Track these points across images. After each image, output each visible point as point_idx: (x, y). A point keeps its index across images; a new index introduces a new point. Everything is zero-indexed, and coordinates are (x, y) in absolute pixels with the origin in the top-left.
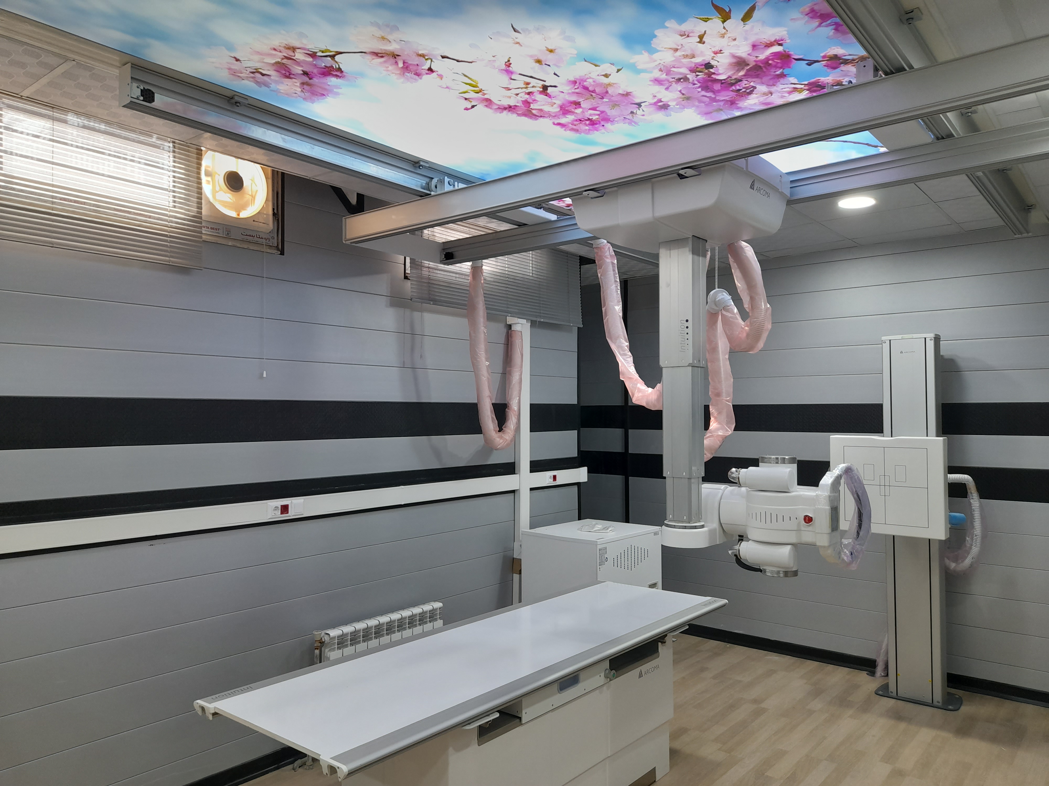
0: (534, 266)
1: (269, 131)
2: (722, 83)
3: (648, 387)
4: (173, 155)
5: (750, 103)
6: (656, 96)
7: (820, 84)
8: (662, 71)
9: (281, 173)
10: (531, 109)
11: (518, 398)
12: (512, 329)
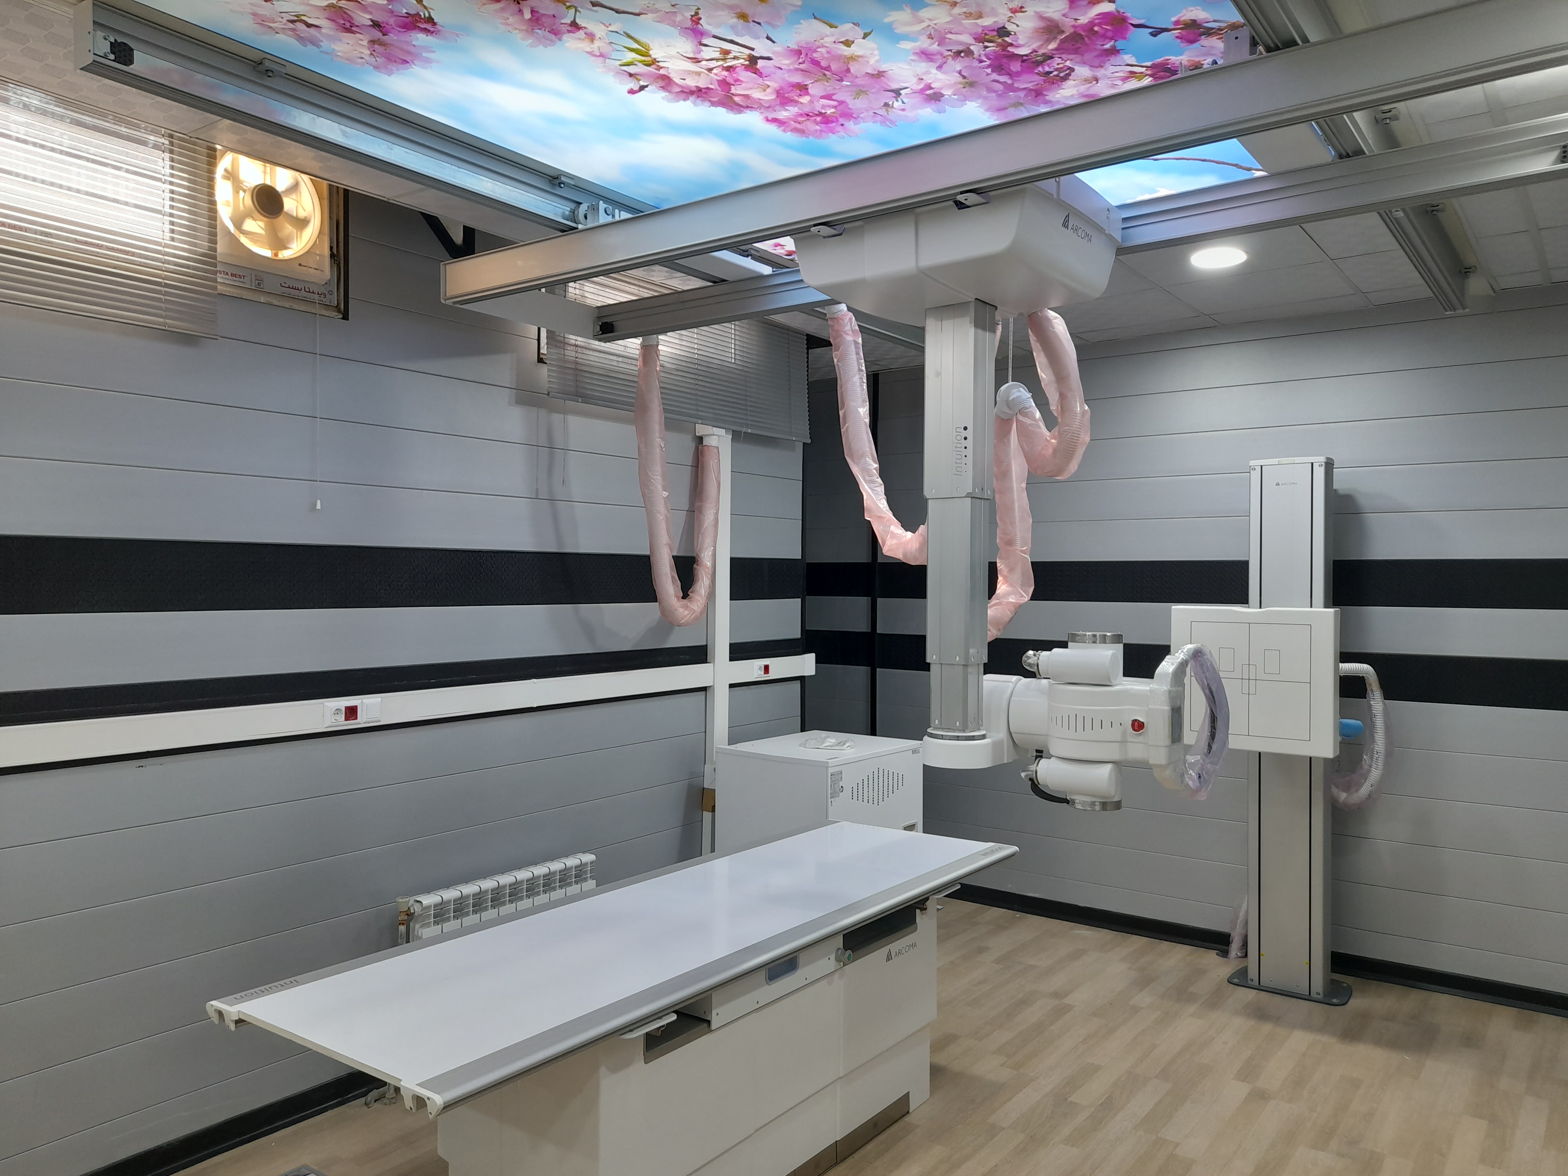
0: (737, 348)
1: (320, 118)
2: (1023, 61)
3: (906, 531)
4: (170, 157)
5: (1065, 95)
6: (922, 79)
7: (1169, 66)
8: (933, 39)
9: (342, 190)
10: (732, 94)
11: (712, 548)
12: (704, 444)
